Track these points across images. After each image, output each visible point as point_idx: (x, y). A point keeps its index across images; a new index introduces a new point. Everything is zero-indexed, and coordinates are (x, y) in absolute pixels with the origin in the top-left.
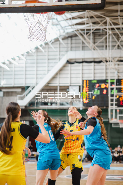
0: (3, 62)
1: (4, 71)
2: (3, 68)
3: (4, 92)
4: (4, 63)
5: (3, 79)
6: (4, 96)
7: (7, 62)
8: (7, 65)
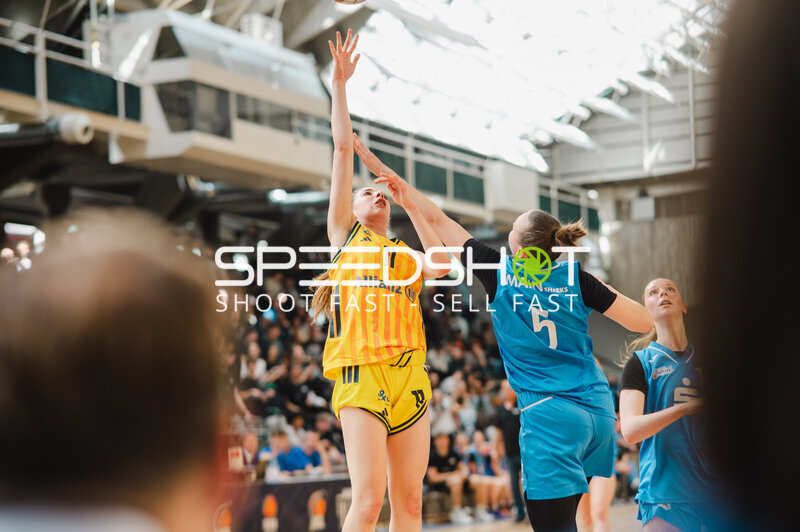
0: (644, 68)
1: (650, 109)
2: (649, 95)
3: (658, 201)
4: (650, 74)
5: (652, 142)
6: (658, 214)
7: (661, 67)
8: (663, 79)
